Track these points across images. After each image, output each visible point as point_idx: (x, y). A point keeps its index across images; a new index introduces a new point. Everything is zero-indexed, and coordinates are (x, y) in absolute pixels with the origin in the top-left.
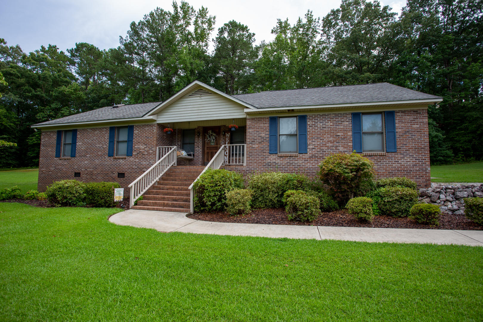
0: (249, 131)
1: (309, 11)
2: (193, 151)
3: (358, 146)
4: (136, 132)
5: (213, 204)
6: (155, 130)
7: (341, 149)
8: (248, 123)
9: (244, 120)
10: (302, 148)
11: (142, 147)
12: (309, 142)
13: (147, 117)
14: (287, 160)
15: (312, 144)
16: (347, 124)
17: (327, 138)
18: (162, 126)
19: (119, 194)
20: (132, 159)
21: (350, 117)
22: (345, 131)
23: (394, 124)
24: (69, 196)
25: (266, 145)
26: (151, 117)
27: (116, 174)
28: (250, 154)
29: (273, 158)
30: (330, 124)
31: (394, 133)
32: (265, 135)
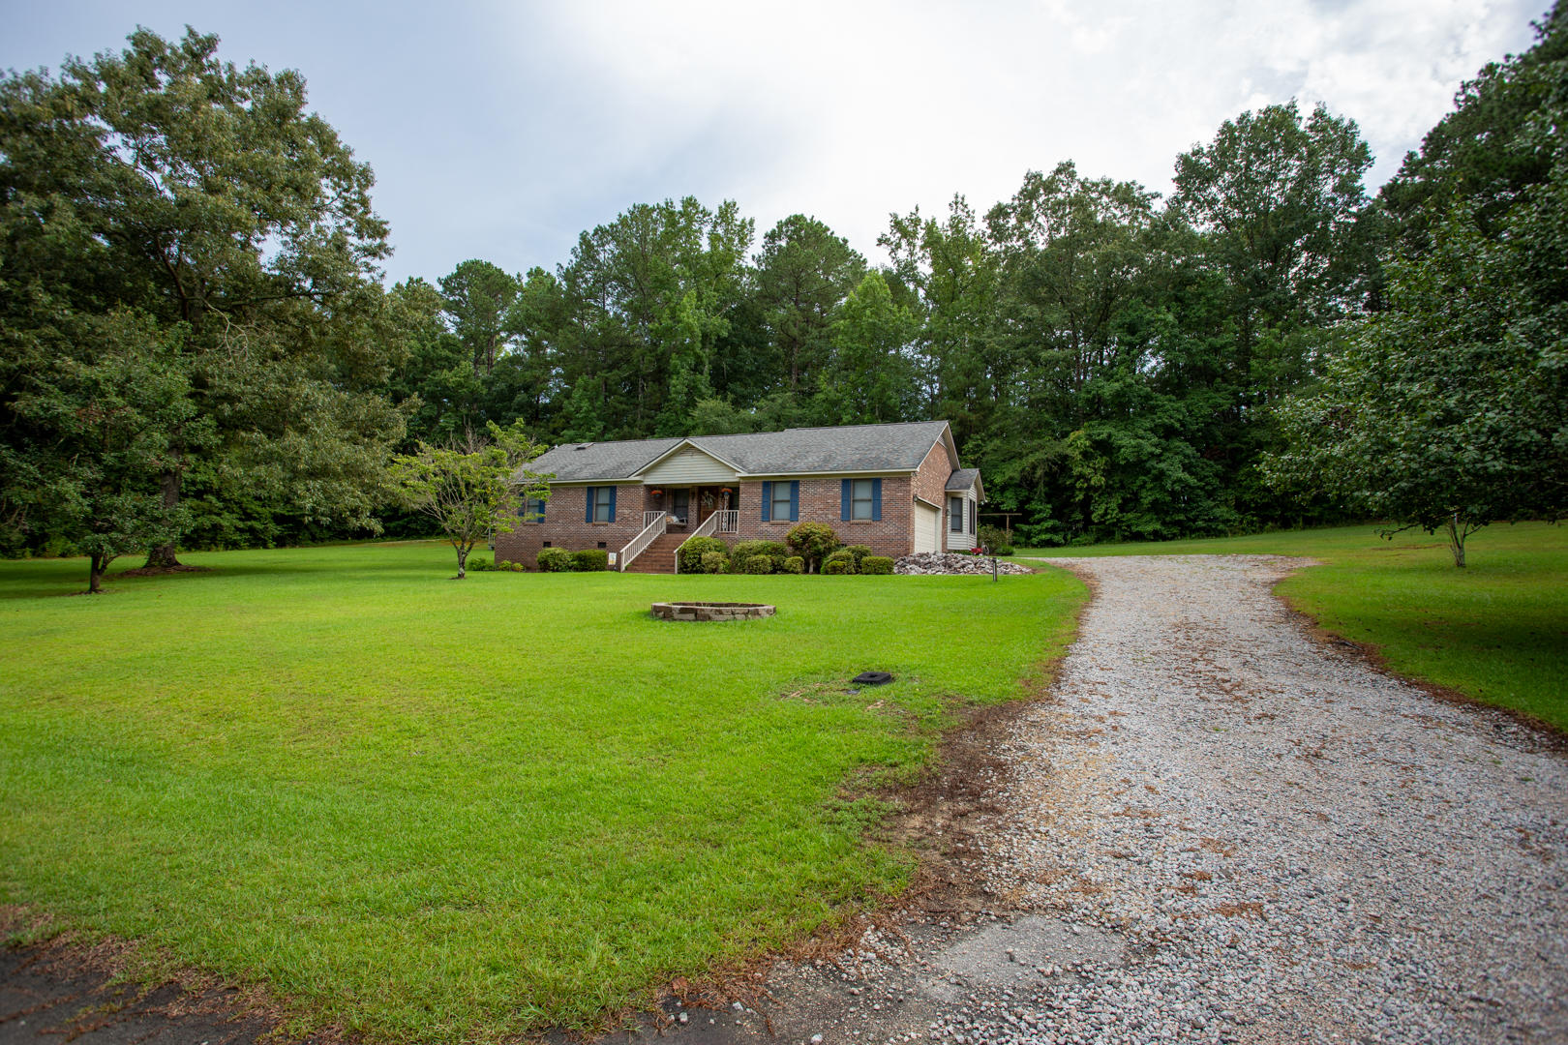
0: (742, 496)
1: (957, 197)
2: (687, 516)
3: (847, 514)
4: (619, 494)
5: (693, 566)
6: (642, 492)
7: (830, 517)
8: (742, 487)
9: (738, 483)
10: (794, 515)
11: (626, 512)
12: (800, 509)
13: (632, 478)
14: (779, 528)
15: (804, 511)
16: (837, 490)
17: (818, 505)
18: (650, 488)
19: (612, 558)
20: (614, 525)
21: (840, 483)
22: (835, 498)
23: (880, 491)
24: (560, 563)
25: (758, 512)
26: (637, 478)
27: (596, 544)
28: (742, 520)
29: (765, 526)
30: (821, 490)
31: (880, 501)
32: (758, 500)
